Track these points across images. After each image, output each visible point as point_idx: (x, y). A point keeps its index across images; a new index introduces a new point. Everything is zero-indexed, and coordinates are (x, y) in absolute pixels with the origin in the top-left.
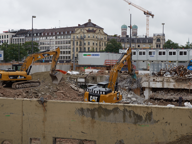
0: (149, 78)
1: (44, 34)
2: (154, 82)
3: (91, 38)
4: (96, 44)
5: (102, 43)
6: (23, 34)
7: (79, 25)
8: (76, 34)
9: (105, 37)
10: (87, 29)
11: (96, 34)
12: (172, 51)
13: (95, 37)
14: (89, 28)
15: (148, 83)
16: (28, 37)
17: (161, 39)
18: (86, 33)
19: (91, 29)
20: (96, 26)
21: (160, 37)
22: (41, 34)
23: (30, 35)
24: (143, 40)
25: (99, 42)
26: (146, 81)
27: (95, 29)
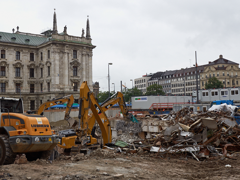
1: (175, 76)
3: (220, 77)
4: (228, 82)
5: (236, 81)
6: (155, 78)
7: (210, 62)
8: (205, 73)
10: (216, 66)
11: (226, 71)
13: (225, 75)
14: (218, 65)
15: (147, 128)
16: (161, 79)
18: (214, 71)
19: (221, 66)
20: (228, 62)
22: (172, 75)
23: (163, 77)
25: (231, 80)
26: (145, 125)
27: (225, 66)
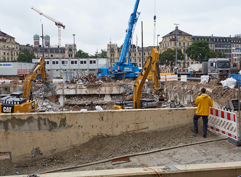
0: (63, 86)
2: (68, 90)
3: (1, 48)
4: (8, 53)
5: (13, 52)
9: (17, 47)
11: (6, 43)
12: (83, 60)
15: (62, 91)
17: (72, 49)
19: (1, 38)
20: (6, 36)
21: (72, 48)
24: (56, 50)
25: (10, 51)
26: (60, 89)
27: (5, 38)
